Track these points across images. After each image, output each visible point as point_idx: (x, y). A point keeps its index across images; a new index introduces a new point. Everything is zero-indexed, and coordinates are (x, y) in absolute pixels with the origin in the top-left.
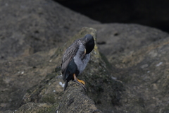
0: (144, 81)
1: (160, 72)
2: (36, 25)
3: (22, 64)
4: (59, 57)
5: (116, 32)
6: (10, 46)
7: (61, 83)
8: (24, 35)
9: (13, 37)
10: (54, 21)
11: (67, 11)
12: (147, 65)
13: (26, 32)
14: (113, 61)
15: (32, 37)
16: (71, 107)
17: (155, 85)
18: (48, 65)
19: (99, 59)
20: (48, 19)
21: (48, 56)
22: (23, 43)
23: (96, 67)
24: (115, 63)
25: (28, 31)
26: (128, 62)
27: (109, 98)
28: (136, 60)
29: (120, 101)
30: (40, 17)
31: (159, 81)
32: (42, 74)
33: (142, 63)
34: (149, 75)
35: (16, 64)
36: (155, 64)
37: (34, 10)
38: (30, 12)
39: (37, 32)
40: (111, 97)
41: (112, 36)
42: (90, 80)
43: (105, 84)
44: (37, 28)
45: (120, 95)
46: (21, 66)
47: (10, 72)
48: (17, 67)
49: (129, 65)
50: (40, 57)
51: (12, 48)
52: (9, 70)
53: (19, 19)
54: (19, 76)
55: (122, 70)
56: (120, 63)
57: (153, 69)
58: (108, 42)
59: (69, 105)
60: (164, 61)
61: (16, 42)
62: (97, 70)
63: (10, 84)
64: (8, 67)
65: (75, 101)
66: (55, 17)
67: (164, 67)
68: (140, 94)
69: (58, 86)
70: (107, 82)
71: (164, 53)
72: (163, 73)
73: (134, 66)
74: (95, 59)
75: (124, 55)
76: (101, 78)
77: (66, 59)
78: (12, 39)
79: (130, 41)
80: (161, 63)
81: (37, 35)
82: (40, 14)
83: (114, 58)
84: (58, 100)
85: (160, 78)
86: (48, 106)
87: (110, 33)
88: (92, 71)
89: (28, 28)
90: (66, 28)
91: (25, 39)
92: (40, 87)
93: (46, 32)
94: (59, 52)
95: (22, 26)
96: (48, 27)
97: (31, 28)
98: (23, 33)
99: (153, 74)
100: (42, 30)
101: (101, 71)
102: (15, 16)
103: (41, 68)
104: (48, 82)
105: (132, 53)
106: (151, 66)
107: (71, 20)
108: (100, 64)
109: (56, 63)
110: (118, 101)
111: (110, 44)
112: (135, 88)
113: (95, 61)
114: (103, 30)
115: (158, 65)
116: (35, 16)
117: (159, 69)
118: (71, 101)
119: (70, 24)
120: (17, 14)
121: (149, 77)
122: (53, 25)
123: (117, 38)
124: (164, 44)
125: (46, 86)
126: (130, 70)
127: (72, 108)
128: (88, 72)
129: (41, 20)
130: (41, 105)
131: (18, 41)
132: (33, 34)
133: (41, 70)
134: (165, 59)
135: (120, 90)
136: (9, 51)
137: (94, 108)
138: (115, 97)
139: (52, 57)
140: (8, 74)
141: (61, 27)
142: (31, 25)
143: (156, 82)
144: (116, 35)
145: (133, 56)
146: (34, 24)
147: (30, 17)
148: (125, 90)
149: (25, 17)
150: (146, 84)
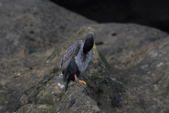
0: (144, 82)
1: (161, 72)
2: (31, 25)
3: (19, 65)
4: (57, 57)
5: (113, 32)
6: (5, 47)
7: (59, 84)
8: (19, 36)
9: (8, 37)
10: (50, 21)
11: (63, 11)
12: (147, 66)
13: (20, 32)
14: (112, 61)
15: (27, 37)
16: (72, 108)
17: (155, 86)
18: (45, 66)
19: (98, 59)
20: (43, 19)
21: (45, 57)
22: (18, 44)
23: (95, 68)
24: (114, 64)
25: (23, 32)
26: (128, 63)
27: (109, 100)
28: (135, 60)
29: (120, 102)
30: (35, 16)
31: (160, 82)
32: (39, 76)
33: (141, 64)
34: (150, 76)
35: (12, 66)
36: (156, 64)
37: (29, 10)
38: (25, 12)
39: (32, 32)
40: (111, 98)
41: (110, 36)
42: (89, 80)
43: (105, 85)
44: (33, 28)
45: (120, 96)
46: (17, 68)
47: (6, 74)
48: (13, 69)
49: (129, 66)
50: (37, 57)
51: (6, 49)
52: (5, 71)
53: (14, 19)
54: (15, 77)
55: (121, 71)
56: (119, 63)
57: (154, 69)
58: (105, 42)
59: (70, 106)
60: (165, 61)
61: (10, 43)
62: (96, 70)
63: (6, 86)
64: (4, 68)
65: (77, 102)
66: (50, 17)
67: (165, 67)
68: (140, 96)
69: (57, 87)
70: (106, 83)
71: (165, 53)
72: (164, 73)
73: (134, 67)
74: (94, 60)
75: (123, 56)
76: (101, 79)
77: (67, 59)
78: (7, 40)
79: (128, 41)
80: (161, 64)
81: (32, 36)
82: (35, 14)
83: (112, 59)
84: (56, 101)
85: (160, 79)
86: (48, 108)
87: (107, 33)
88: (91, 72)
89: (23, 28)
90: (62, 28)
91: (20, 40)
92: (38, 88)
93: (41, 32)
94: (56, 53)
95: (17, 26)
96: (44, 27)
97: (26, 28)
98: (18, 34)
99: (153, 75)
100: (38, 31)
101: (101, 72)
102: (9, 16)
103: (38, 69)
104: (46, 83)
105: (131, 53)
106: (152, 66)
107: (67, 20)
108: (99, 64)
109: (53, 64)
110: (118, 102)
111: (107, 44)
112: (135, 89)
113: (94, 62)
114: (100, 30)
115: (158, 66)
116: (30, 16)
117: (160, 69)
118: (73, 102)
119: (66, 24)
120: (11, 14)
121: (149, 78)
122: (49, 25)
123: (115, 38)
124: (165, 44)
125: (44, 87)
126: (129, 70)
127: (74, 109)
128: (87, 73)
129: (36, 20)
130: (40, 106)
131: (13, 41)
132: (28, 34)
133: (38, 71)
134: (166, 59)
135: (120, 92)
136: (4, 52)
137: (97, 108)
138: (115, 98)
139: (49, 58)
140: (4, 76)
141: (57, 27)
142: (26, 25)
143: (157, 83)
144: (114, 35)
145: (132, 56)
146: (29, 24)
147: (25, 17)
148: (125, 91)
149: (20, 17)
150: (146, 85)
